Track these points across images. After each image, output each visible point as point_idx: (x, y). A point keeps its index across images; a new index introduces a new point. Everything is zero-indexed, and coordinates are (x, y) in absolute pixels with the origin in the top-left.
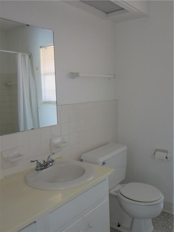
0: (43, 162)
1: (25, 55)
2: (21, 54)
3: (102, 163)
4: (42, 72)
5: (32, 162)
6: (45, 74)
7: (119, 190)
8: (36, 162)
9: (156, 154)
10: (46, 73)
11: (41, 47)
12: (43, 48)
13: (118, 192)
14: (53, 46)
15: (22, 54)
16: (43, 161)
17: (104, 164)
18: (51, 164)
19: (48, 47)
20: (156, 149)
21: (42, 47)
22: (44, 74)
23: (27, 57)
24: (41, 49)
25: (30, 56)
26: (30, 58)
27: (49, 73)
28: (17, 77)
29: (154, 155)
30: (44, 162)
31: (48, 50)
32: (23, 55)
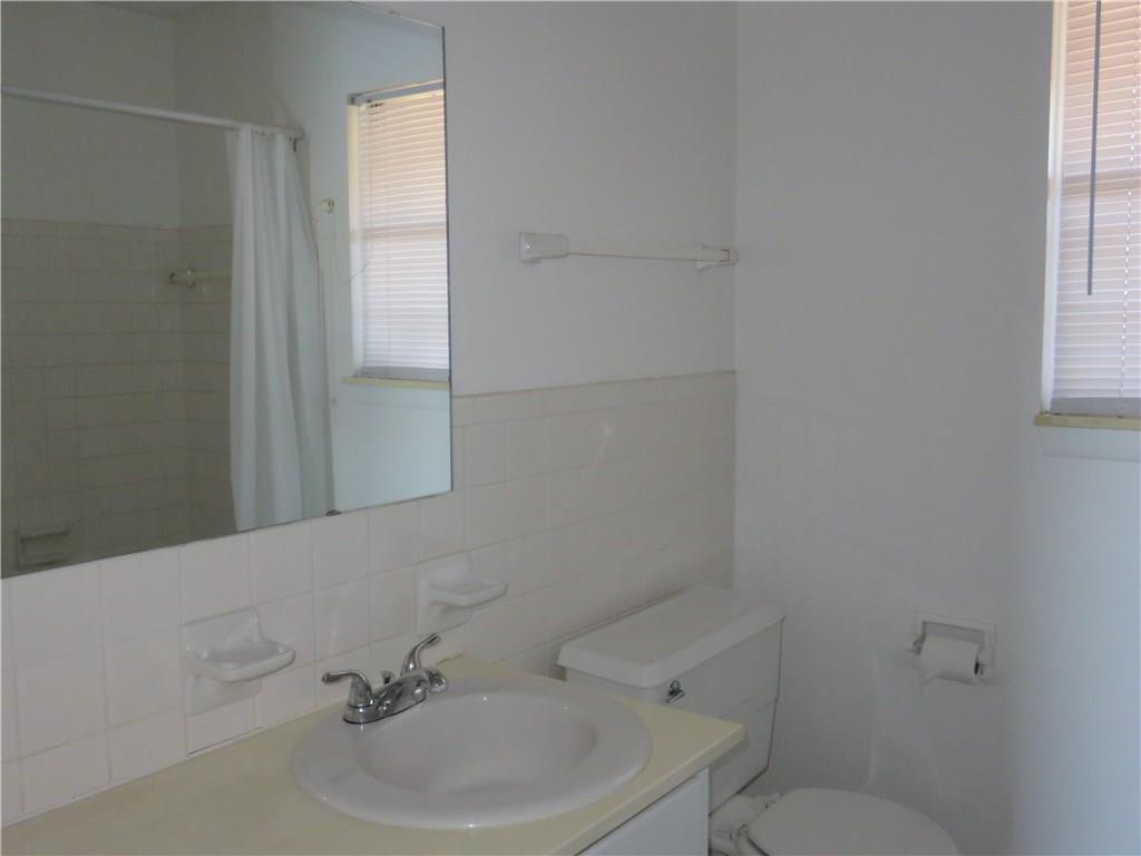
0: (381, 680)
1: (273, 135)
2: (252, 132)
3: (668, 688)
4: (355, 224)
5: (331, 679)
6: (370, 234)
7: (744, 826)
8: (349, 681)
9: (926, 646)
10: (376, 225)
11: (353, 100)
12: (364, 107)
13: (739, 834)
14: (441, 93)
15: (259, 129)
16: (384, 674)
17: (675, 692)
18: (418, 691)
19: (390, 100)
20: (925, 624)
21: (358, 99)
22: (365, 230)
23: (281, 145)
24: (354, 109)
25: (297, 143)
26: (295, 149)
27: (388, 228)
28: (230, 241)
29: (919, 651)
30: (387, 681)
31: (389, 112)
32: (263, 134)
